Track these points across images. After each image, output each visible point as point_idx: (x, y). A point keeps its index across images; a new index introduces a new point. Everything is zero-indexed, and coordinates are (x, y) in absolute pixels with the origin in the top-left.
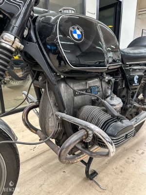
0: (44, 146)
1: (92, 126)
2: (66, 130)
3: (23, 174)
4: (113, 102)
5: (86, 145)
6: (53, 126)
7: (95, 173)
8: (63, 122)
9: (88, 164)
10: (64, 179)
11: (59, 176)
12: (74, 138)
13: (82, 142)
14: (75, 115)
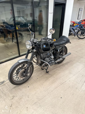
0: (37, 65)
1: (47, 62)
2: (42, 63)
3: (36, 70)
4: (52, 57)
5: (46, 65)
6: (39, 62)
7: (48, 72)
8: (42, 61)
9: (47, 70)
10: (41, 73)
11: (40, 72)
12: (44, 64)
13: (45, 65)
14: (44, 60)
